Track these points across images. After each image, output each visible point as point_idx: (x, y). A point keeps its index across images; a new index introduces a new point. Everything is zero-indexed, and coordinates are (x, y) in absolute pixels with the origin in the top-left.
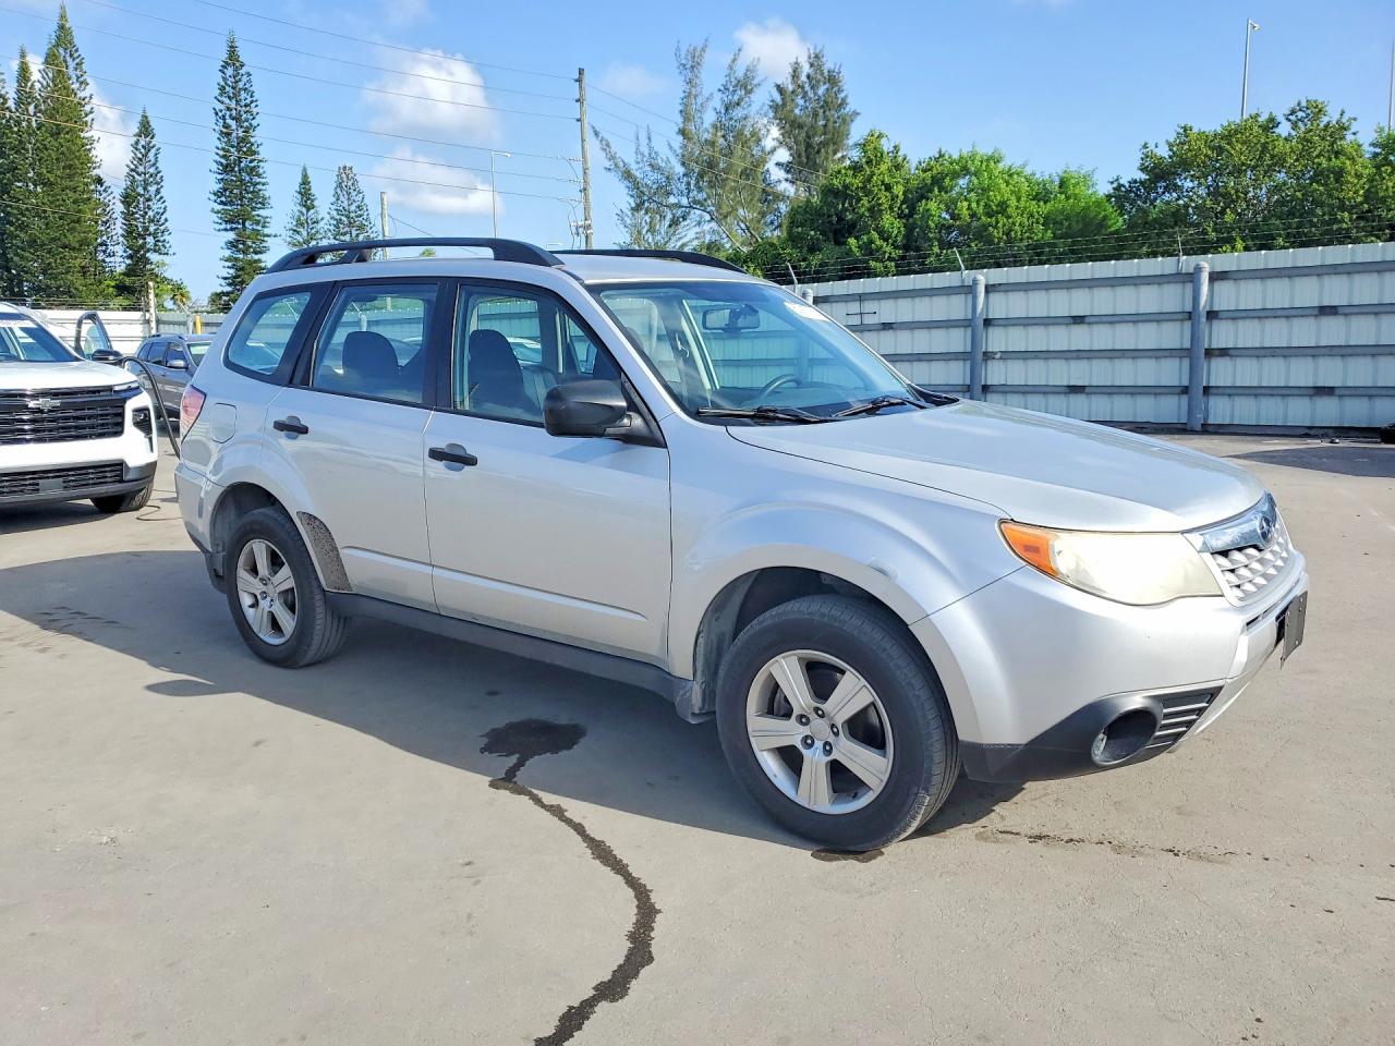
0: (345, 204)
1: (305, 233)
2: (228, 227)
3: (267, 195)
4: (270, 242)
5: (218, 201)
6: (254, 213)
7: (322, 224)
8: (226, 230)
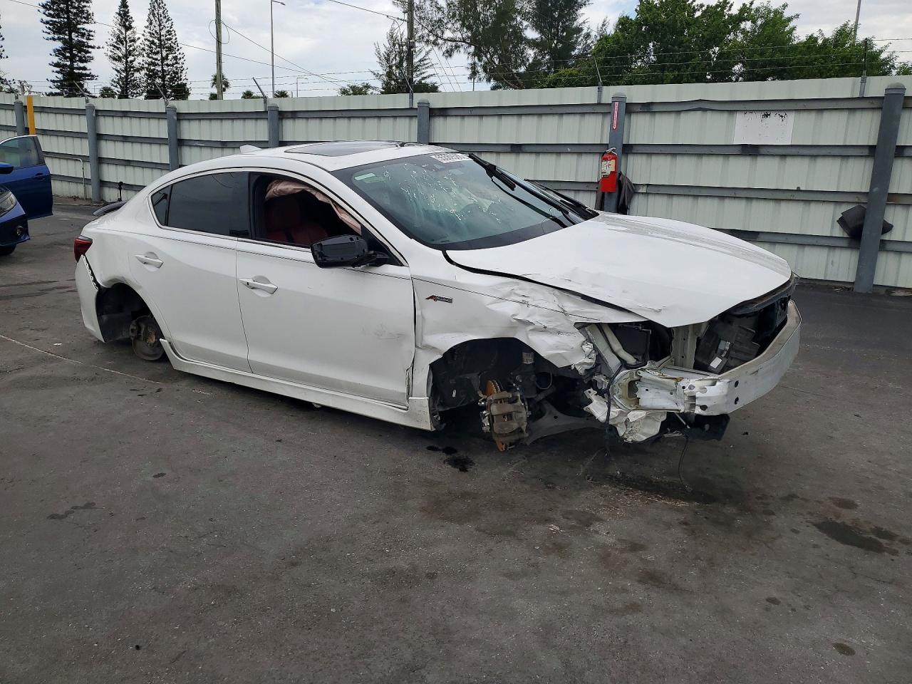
0: (157, 29)
1: (124, 50)
2: (56, 36)
3: (90, 12)
4: (94, 52)
5: (47, 13)
6: (79, 26)
7: (138, 43)
8: (54, 39)
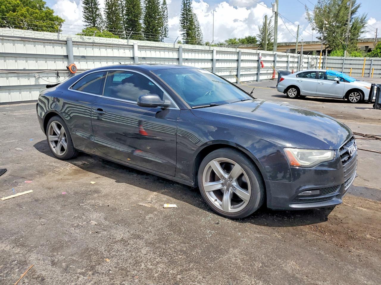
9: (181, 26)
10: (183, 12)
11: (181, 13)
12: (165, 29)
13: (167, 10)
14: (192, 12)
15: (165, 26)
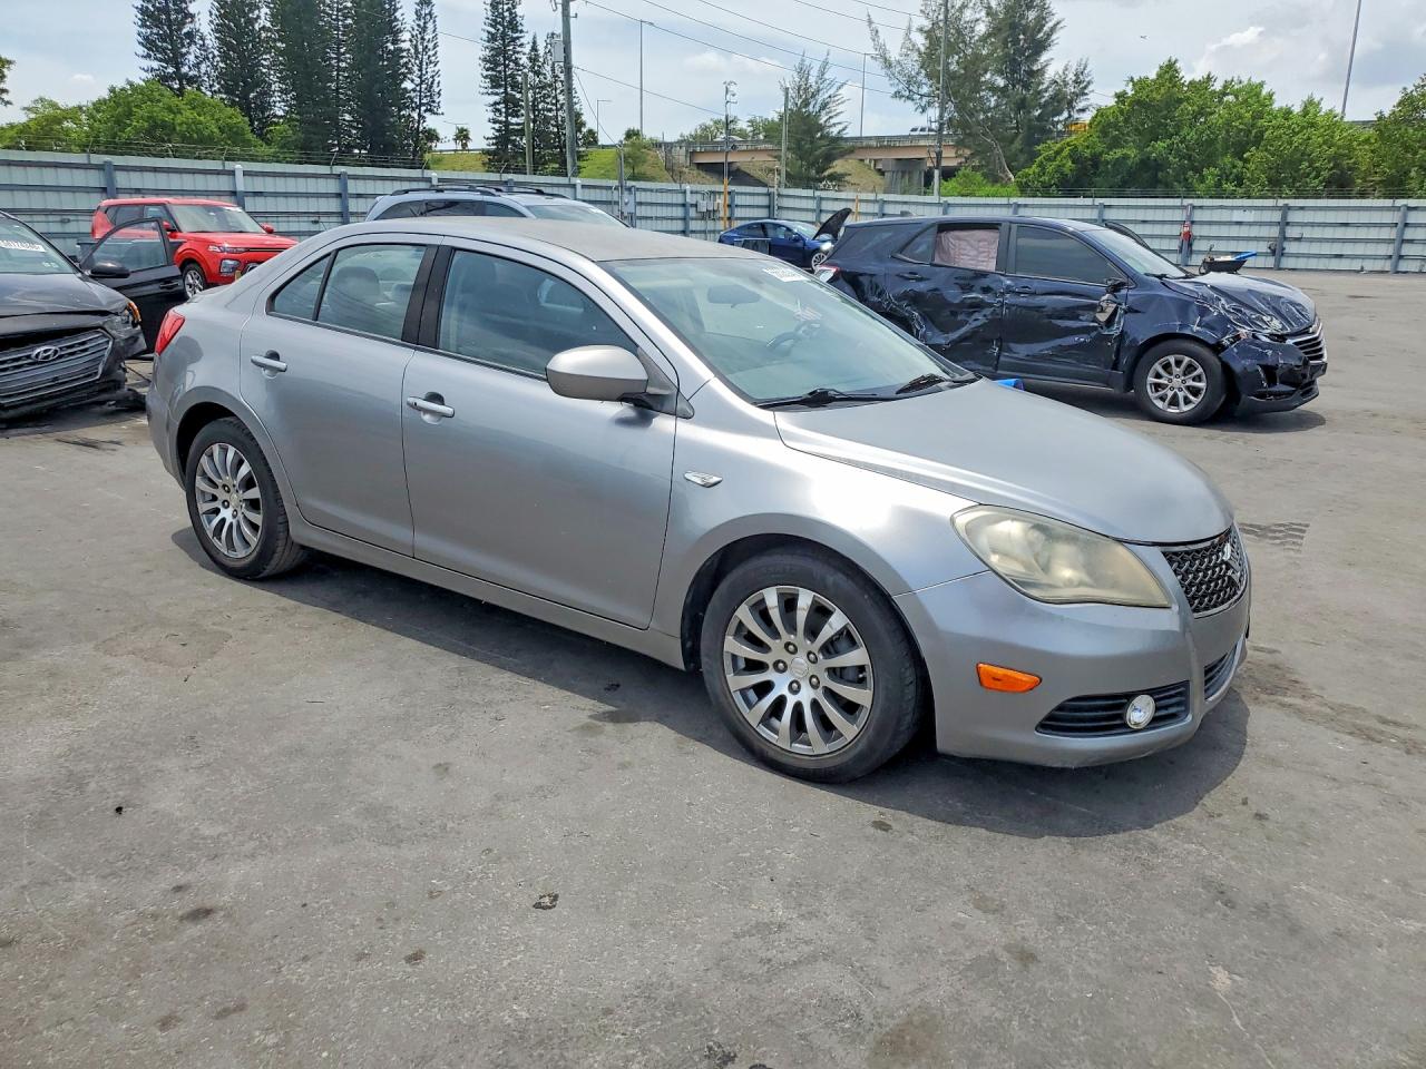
2: (492, 90)
5: (486, 67)
8: (489, 94)
9: (486, 77)
10: (493, 30)
11: (485, 36)
12: (430, 88)
13: (434, 21)
14: (521, 31)
15: (428, 76)
